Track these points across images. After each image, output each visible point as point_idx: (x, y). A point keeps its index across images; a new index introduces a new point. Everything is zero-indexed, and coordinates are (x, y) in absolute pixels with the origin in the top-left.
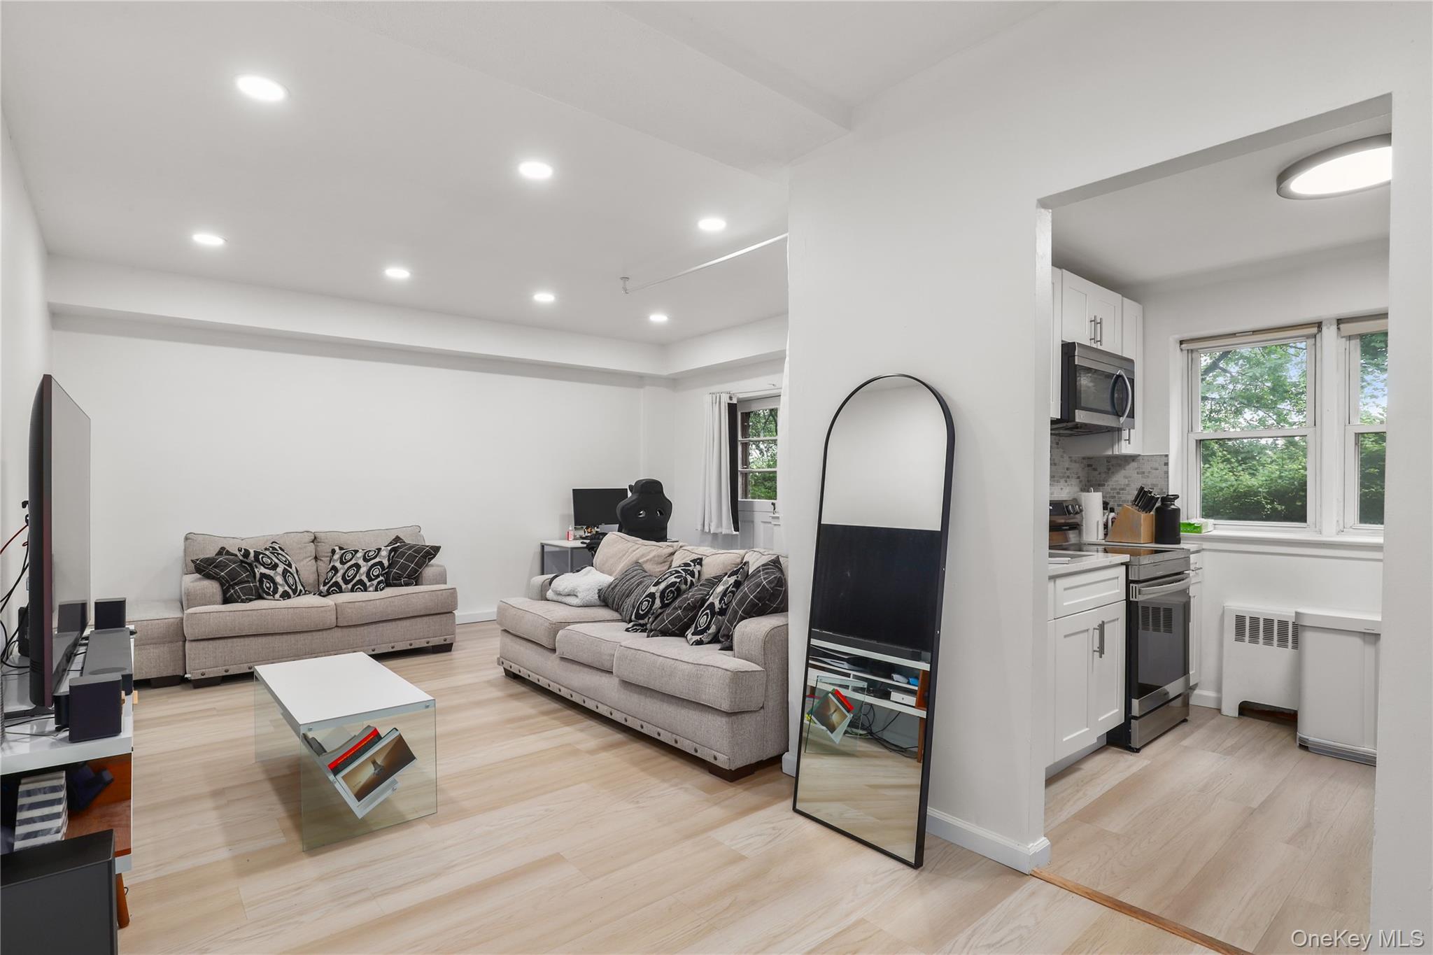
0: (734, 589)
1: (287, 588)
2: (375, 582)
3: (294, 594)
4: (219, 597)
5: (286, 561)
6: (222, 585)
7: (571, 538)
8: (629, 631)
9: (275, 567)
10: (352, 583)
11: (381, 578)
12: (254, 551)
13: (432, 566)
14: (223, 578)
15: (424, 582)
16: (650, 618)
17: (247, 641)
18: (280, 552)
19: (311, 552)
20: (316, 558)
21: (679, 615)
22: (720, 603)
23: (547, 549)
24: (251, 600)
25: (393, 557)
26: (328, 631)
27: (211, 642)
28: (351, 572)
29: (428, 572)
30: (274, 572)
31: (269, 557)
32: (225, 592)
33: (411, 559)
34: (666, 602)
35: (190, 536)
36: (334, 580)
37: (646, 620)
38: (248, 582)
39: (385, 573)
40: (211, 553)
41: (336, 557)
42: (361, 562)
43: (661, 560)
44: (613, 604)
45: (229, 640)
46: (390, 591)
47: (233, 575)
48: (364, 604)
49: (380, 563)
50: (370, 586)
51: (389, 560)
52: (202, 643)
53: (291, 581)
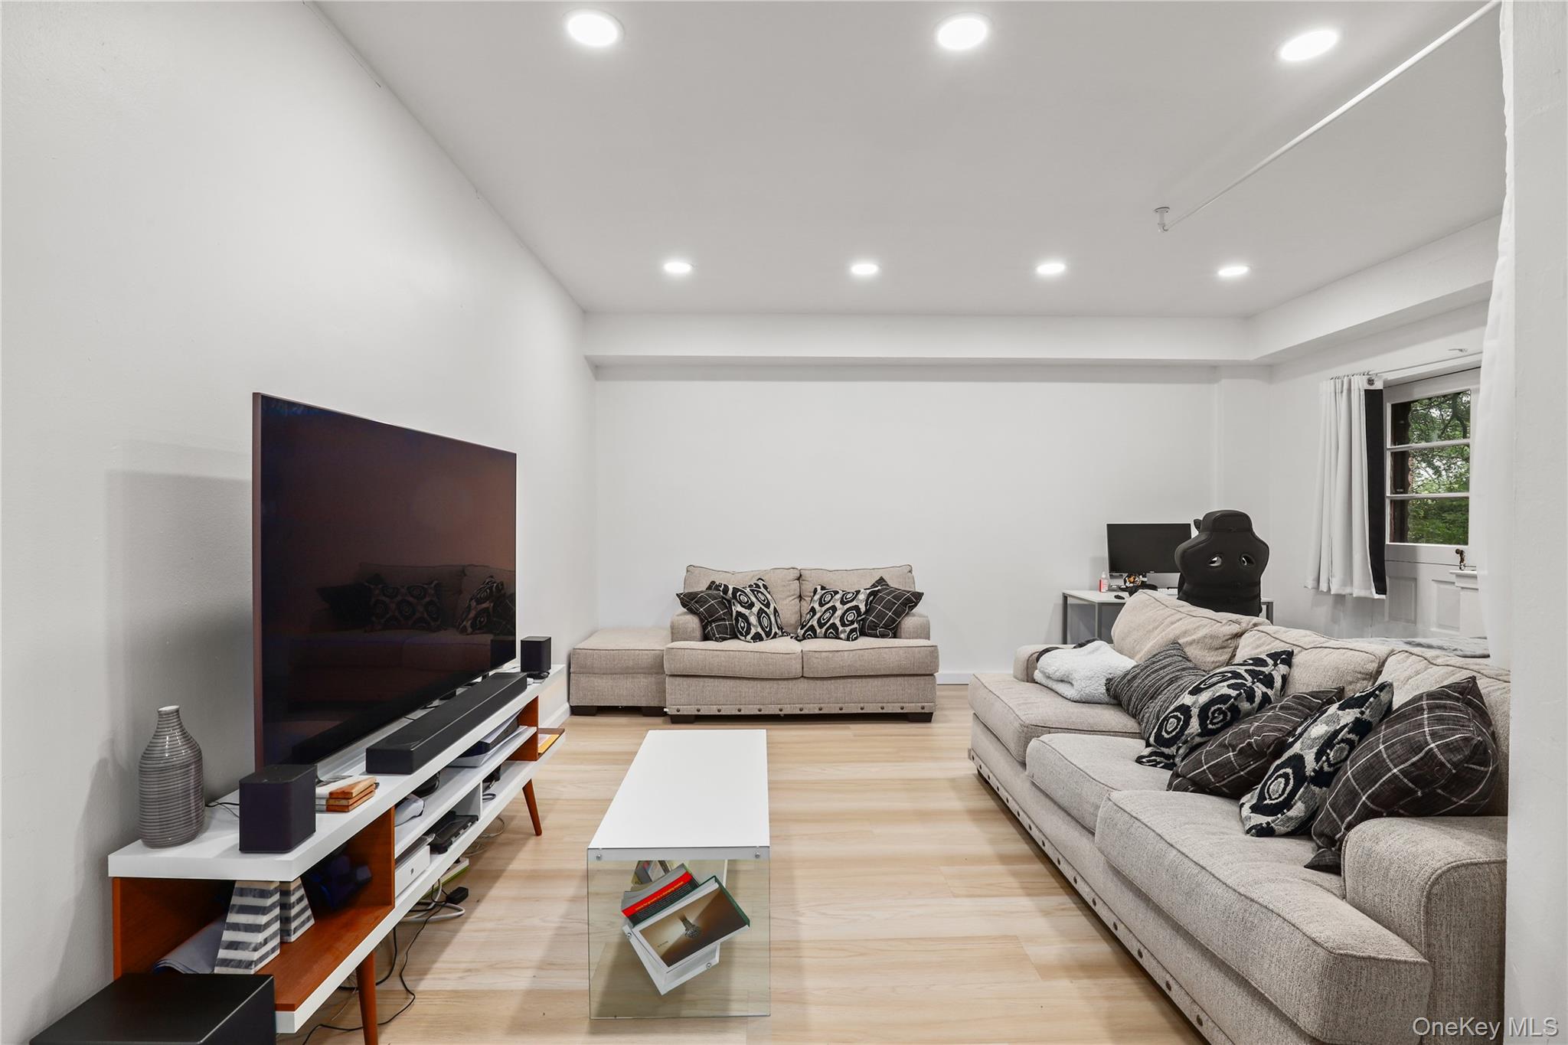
0: (1351, 736)
1: (759, 630)
2: (848, 629)
3: (767, 636)
4: (698, 633)
5: (764, 601)
6: (701, 621)
7: (1105, 588)
8: (1141, 763)
9: (751, 606)
10: (825, 627)
11: (856, 625)
12: (734, 588)
13: (914, 615)
14: (703, 614)
15: (902, 634)
16: (1179, 748)
17: (716, 682)
18: (762, 590)
19: (795, 590)
20: (800, 597)
21: (1229, 761)
22: (1318, 759)
23: (1070, 601)
24: (724, 639)
25: (871, 601)
26: (794, 681)
27: (685, 679)
28: (827, 615)
29: (909, 623)
30: (749, 611)
31: (746, 595)
32: (704, 628)
33: (889, 606)
34: (1210, 726)
35: (690, 568)
36: (810, 624)
37: (1173, 749)
38: (724, 620)
39: (861, 620)
40: (701, 586)
41: (817, 597)
42: (838, 605)
43: (1217, 643)
44: (1129, 705)
45: (701, 679)
46: (865, 642)
47: (711, 611)
48: (831, 655)
49: (857, 608)
50: (842, 632)
51: (866, 605)
52: (678, 679)
53: (765, 622)
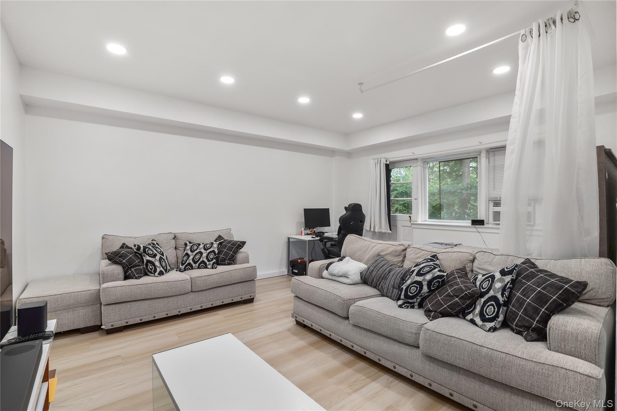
0: (511, 286)
1: (162, 269)
2: (211, 263)
3: (166, 272)
4: (122, 275)
5: (160, 252)
6: (124, 268)
7: (303, 234)
8: (402, 308)
9: (155, 256)
10: (198, 263)
11: (214, 261)
12: (143, 246)
13: (241, 253)
14: (125, 263)
15: (237, 262)
16: (418, 299)
17: (139, 303)
18: (157, 246)
19: (173, 245)
20: (176, 248)
21: (457, 302)
22: (503, 296)
23: (291, 240)
24: (141, 277)
25: (220, 247)
26: (187, 295)
27: (117, 305)
28: (197, 257)
29: (240, 256)
30: (154, 259)
31: (152, 250)
32: (125, 272)
33: (230, 249)
35: (105, 236)
36: (188, 262)
37: (415, 300)
38: (139, 265)
39: (215, 257)
40: (116, 247)
41: (188, 248)
42: (203, 251)
45: (128, 303)
46: (221, 269)
47: (130, 261)
48: (207, 277)
49: (214, 251)
50: (208, 265)
51: (218, 250)
52: (112, 306)
53: (164, 264)
